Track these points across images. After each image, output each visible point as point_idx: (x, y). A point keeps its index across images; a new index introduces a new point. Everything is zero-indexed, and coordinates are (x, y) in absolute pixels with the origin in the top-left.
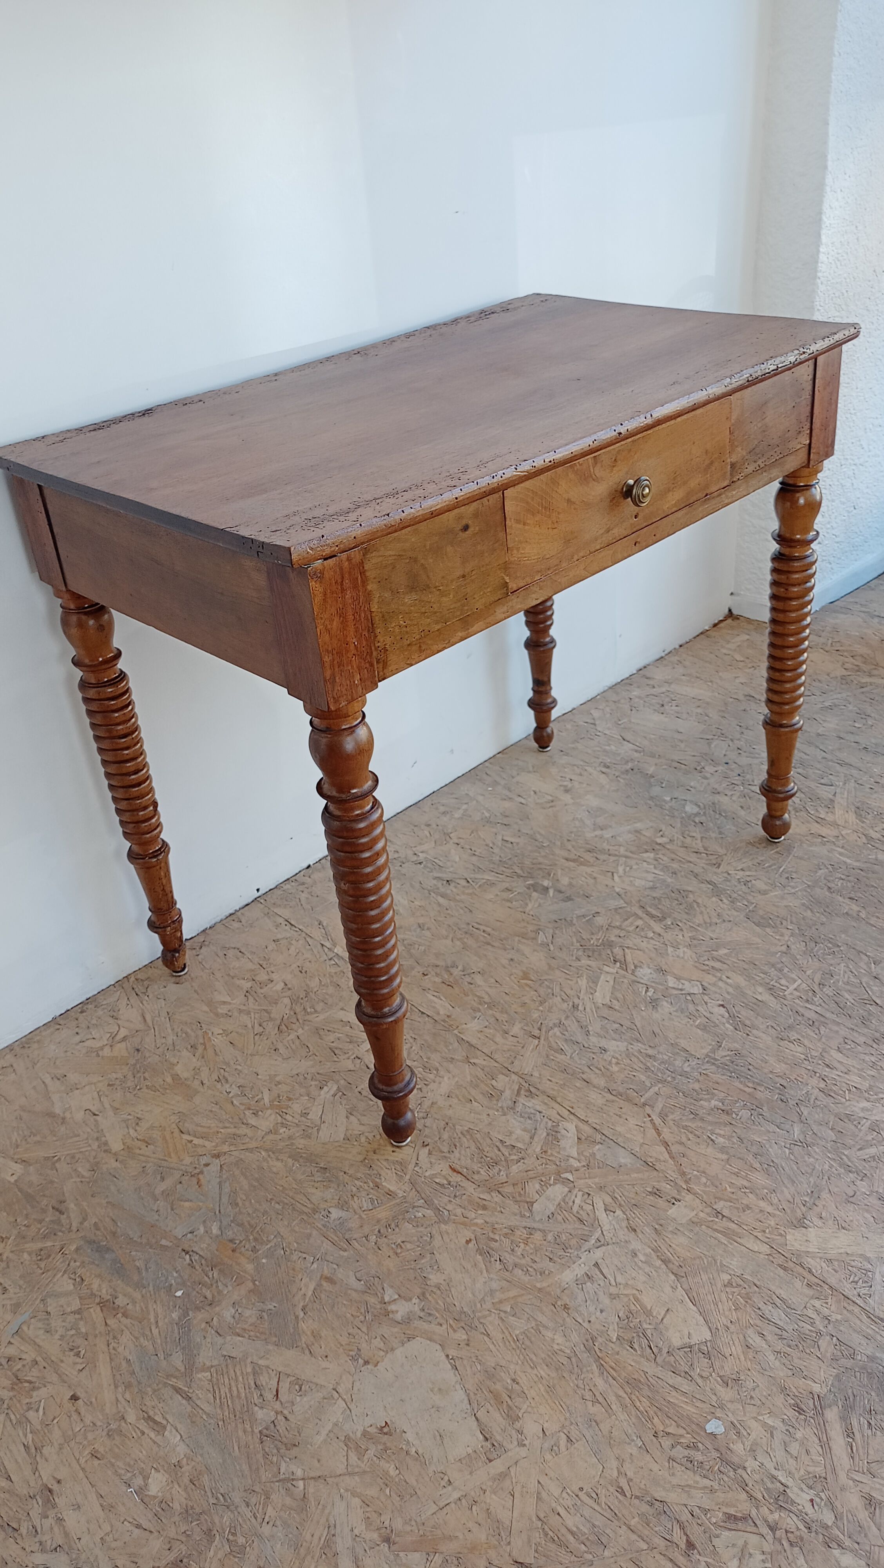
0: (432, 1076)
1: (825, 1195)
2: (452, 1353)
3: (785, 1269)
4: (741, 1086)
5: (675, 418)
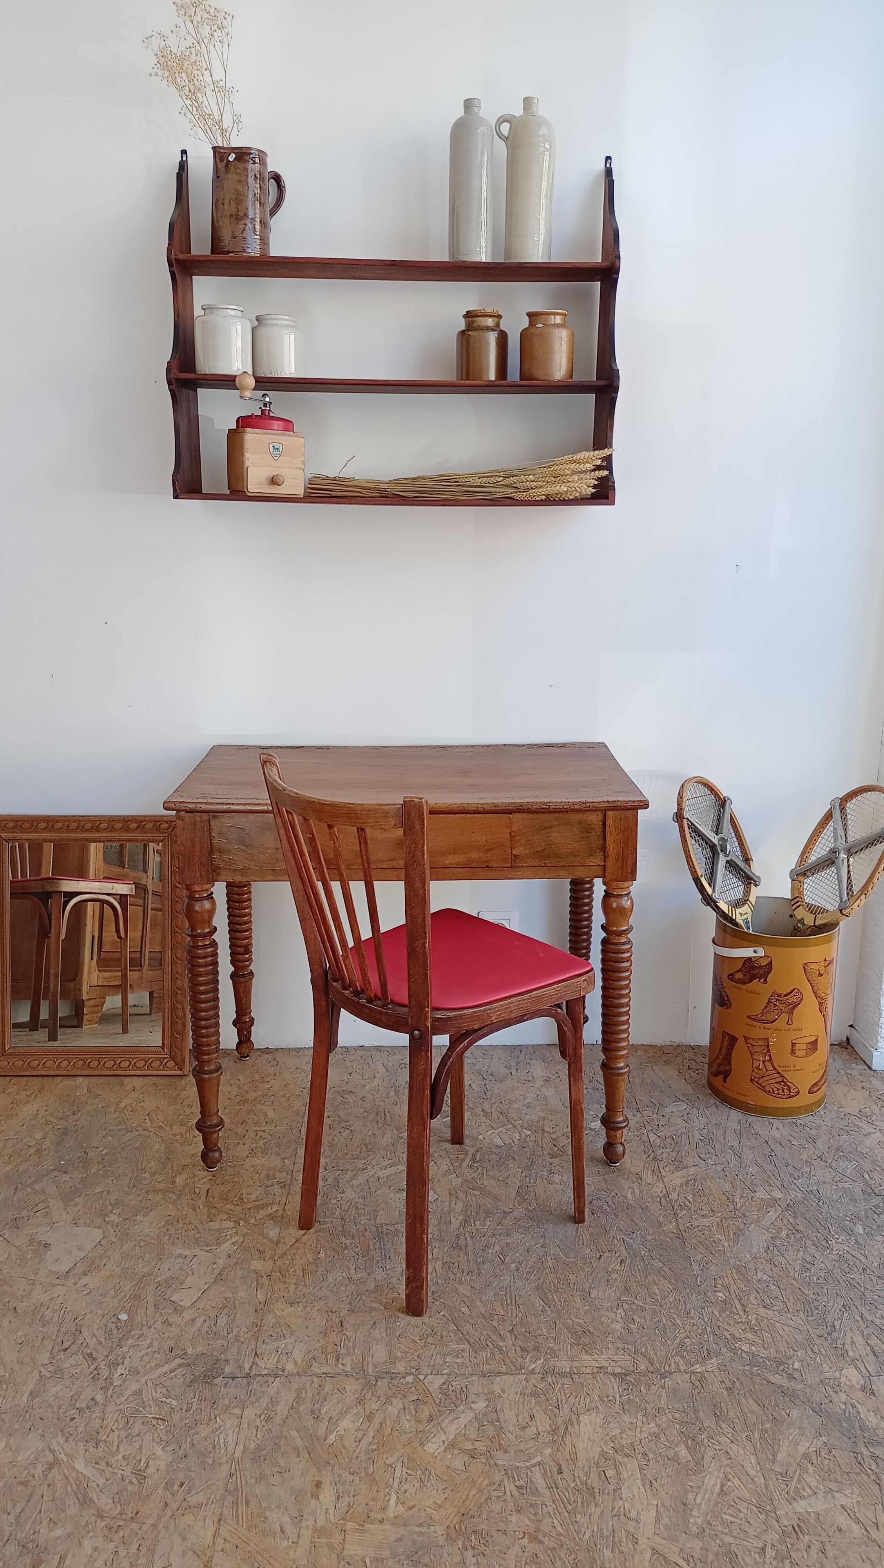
2: (103, 1242)
3: (256, 1311)
5: (455, 814)
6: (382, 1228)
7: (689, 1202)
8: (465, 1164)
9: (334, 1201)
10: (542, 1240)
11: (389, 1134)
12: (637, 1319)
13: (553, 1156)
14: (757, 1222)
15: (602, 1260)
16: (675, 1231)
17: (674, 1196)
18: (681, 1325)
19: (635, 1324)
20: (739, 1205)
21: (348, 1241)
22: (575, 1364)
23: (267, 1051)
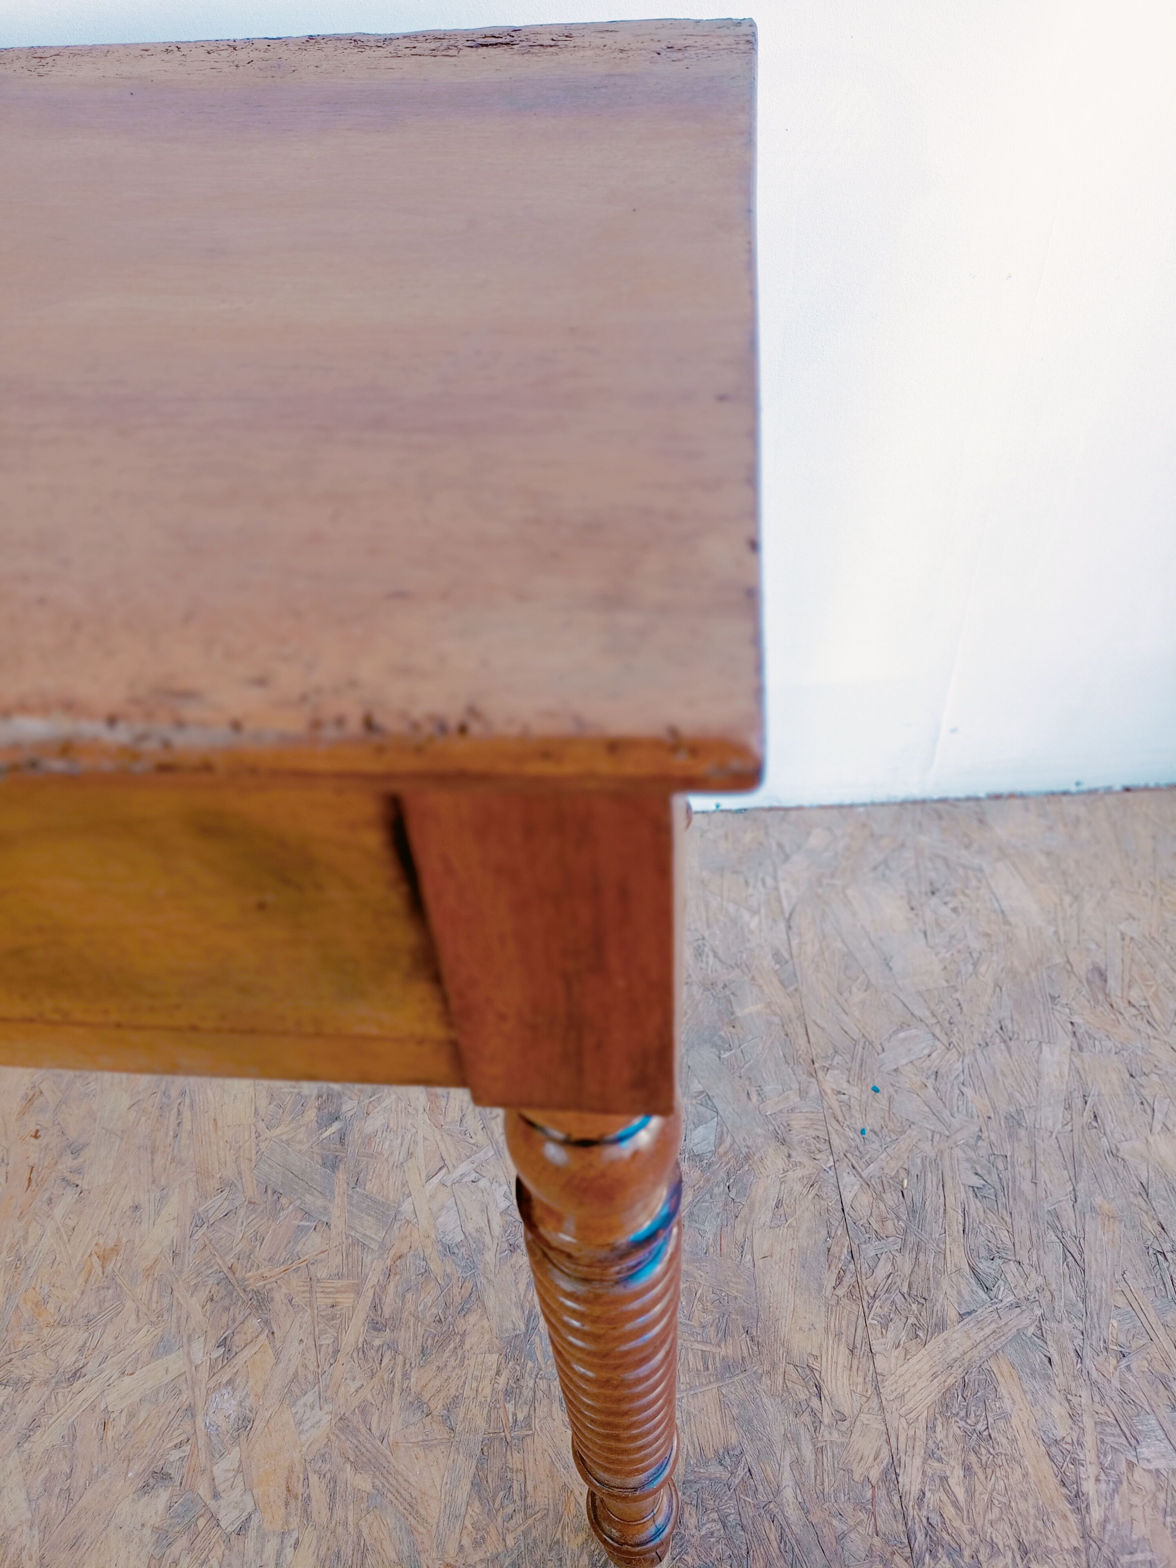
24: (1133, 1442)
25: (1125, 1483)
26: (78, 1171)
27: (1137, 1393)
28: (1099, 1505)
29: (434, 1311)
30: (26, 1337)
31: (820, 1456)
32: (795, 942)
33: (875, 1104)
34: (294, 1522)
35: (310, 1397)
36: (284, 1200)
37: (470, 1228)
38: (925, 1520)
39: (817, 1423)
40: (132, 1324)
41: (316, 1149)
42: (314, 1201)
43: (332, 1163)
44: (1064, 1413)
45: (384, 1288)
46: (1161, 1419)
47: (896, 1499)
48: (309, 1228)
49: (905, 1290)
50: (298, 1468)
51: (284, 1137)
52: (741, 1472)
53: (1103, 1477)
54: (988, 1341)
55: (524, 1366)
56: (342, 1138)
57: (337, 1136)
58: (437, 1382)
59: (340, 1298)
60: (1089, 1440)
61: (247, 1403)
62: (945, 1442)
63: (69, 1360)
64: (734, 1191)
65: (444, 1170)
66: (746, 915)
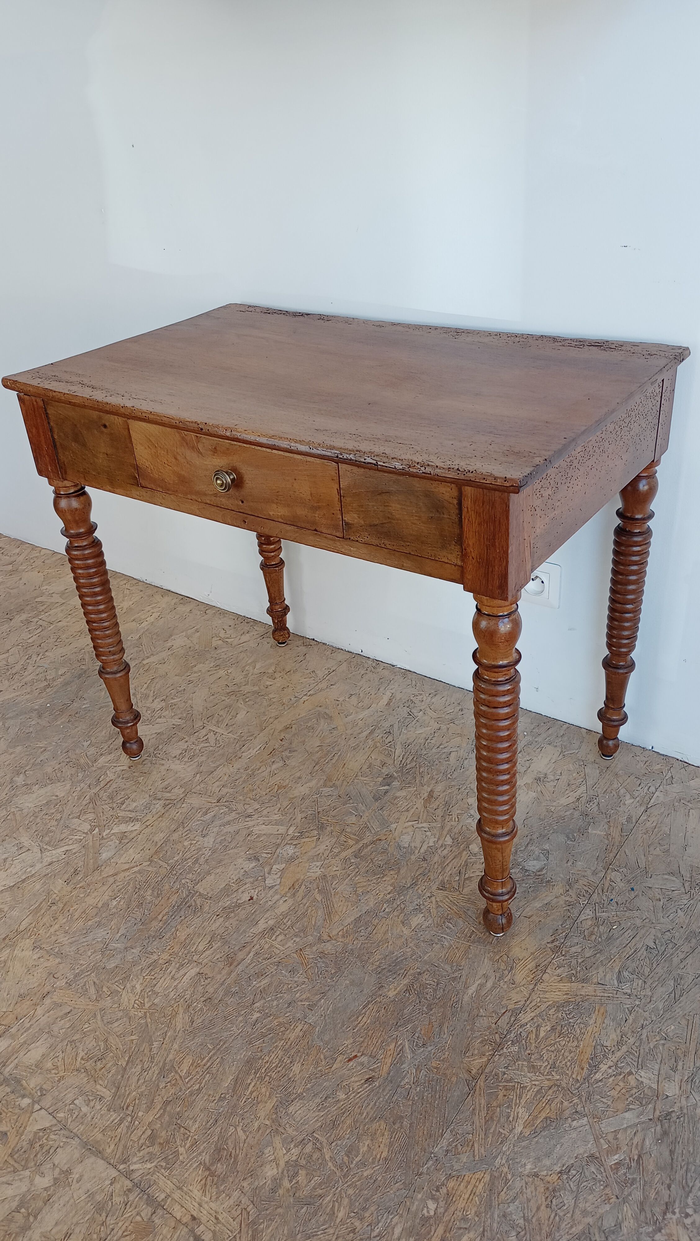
0: (186, 759)
1: (58, 960)
4: (164, 912)
6: (192, 897)
7: (537, 1036)
8: (344, 854)
9: (186, 843)
10: (318, 997)
11: (313, 783)
12: (302, 1177)
13: (442, 887)
14: (597, 1118)
15: (351, 1063)
16: (473, 1072)
17: (525, 1018)
18: (338, 1220)
19: (291, 1181)
20: (598, 1076)
21: (149, 898)
22: (177, 1195)
23: (310, 643)
24: (640, 1067)
25: (622, 1076)
26: (288, 758)
27: (659, 1054)
28: (602, 1075)
29: (380, 862)
30: (241, 798)
31: (493, 989)
32: (643, 818)
33: (627, 894)
34: (289, 895)
35: (319, 864)
36: (351, 801)
37: (413, 845)
38: (519, 1032)
39: (501, 978)
40: (276, 812)
41: (374, 791)
42: (362, 807)
43: (376, 799)
44: (616, 1039)
45: (367, 846)
46: (662, 1068)
47: (513, 1019)
48: (354, 814)
49: (580, 961)
50: (300, 881)
51: (365, 782)
52: (456, 974)
53: (613, 1068)
54: (603, 998)
55: (399, 897)
56: (386, 792)
57: (384, 791)
58: (365, 884)
59: (350, 841)
60: (619, 1054)
61: (297, 854)
62: (551, 1016)
63: (250, 811)
64: (532, 889)
65: (417, 822)
66: (628, 796)
